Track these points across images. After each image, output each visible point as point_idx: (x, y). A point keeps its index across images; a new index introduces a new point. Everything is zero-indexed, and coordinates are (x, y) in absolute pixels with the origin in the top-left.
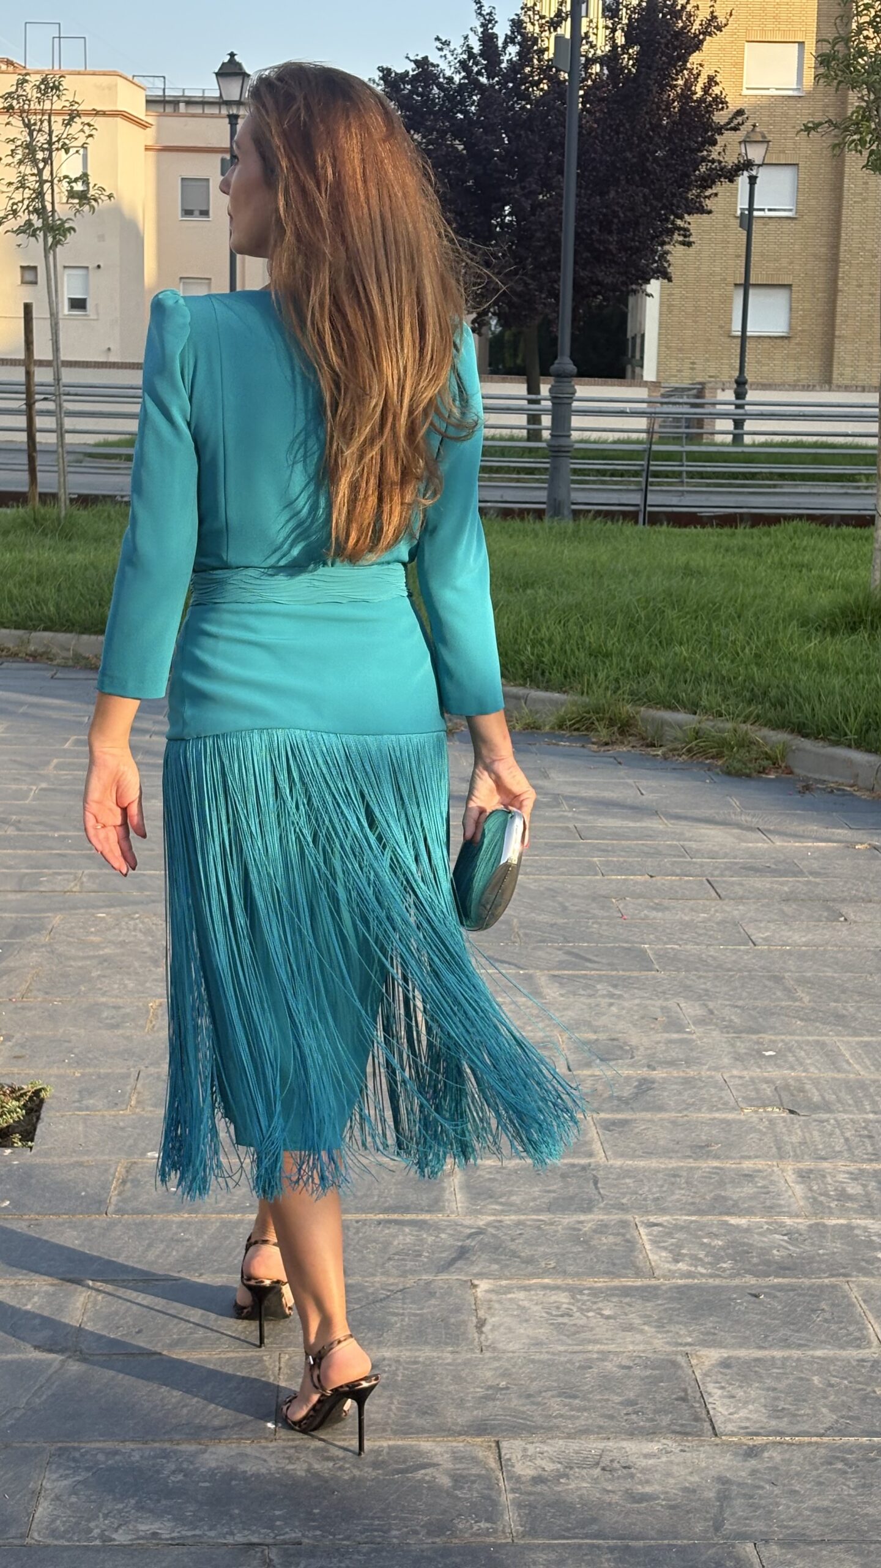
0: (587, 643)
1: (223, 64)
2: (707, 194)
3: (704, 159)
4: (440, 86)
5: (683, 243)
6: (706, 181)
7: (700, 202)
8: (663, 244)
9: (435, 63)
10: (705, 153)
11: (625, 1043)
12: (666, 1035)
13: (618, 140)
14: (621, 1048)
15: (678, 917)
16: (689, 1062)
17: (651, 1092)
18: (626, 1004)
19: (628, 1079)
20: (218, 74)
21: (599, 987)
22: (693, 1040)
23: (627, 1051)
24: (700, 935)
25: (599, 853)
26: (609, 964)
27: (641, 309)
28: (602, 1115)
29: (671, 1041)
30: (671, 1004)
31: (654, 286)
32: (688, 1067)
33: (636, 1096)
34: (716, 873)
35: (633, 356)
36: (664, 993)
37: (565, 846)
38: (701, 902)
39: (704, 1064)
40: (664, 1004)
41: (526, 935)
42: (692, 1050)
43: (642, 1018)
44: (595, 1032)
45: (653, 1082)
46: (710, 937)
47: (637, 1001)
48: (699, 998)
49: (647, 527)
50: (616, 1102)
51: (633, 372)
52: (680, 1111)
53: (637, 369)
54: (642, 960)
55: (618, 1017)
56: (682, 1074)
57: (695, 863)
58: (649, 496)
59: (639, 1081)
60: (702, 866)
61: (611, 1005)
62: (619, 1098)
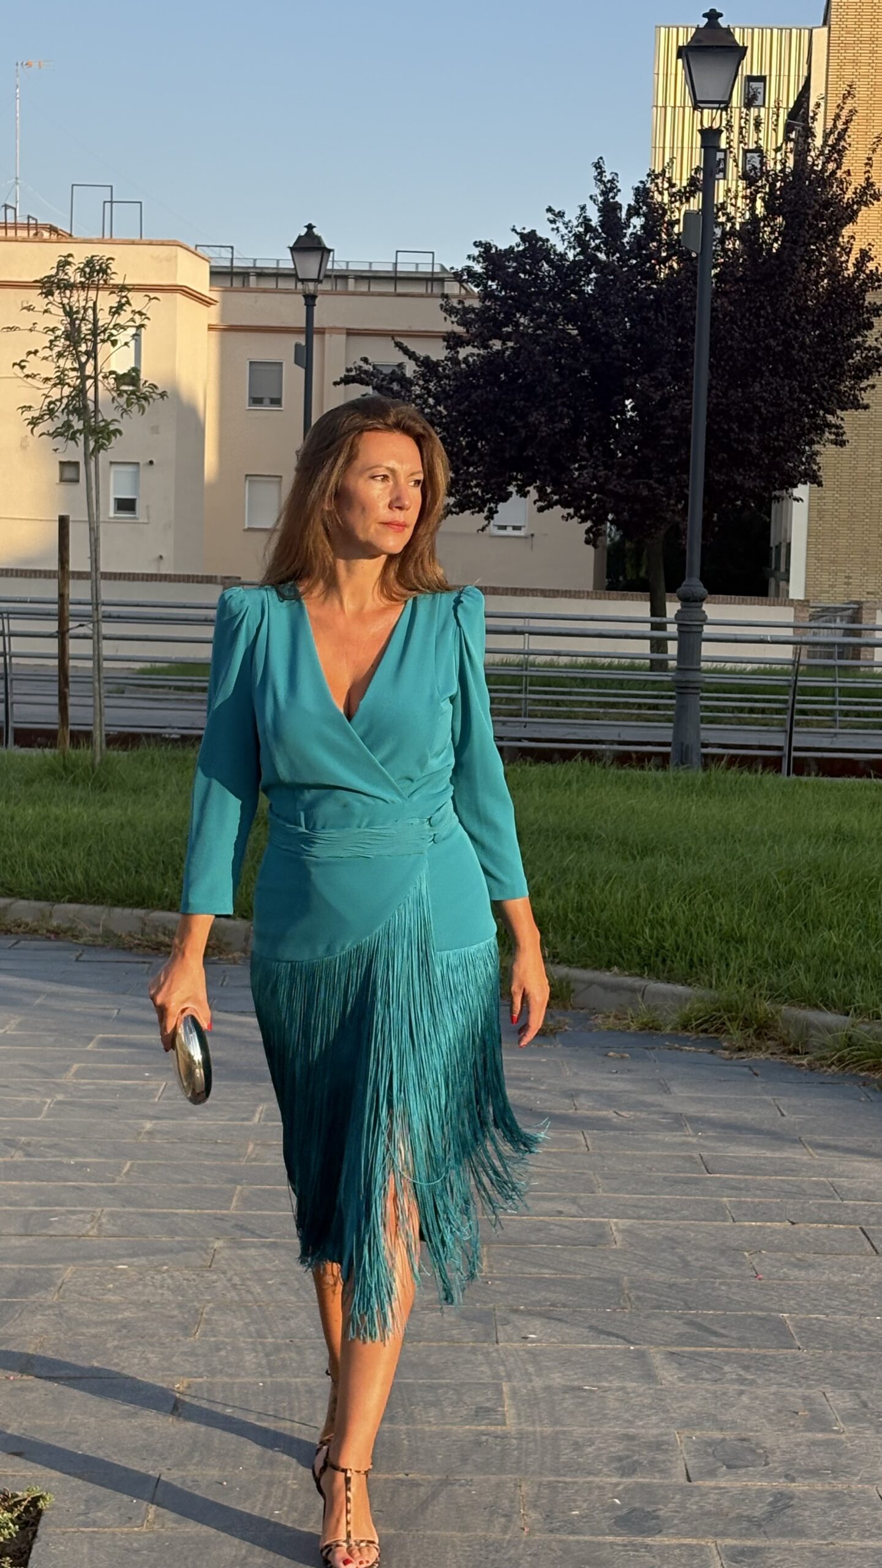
0: (717, 924)
1: (300, 237)
2: (863, 385)
3: (859, 346)
4: (550, 262)
5: (835, 443)
6: (862, 371)
7: (855, 397)
8: (811, 443)
9: (544, 237)
10: (860, 339)
11: (758, 1445)
12: (809, 1435)
13: (759, 325)
14: (753, 1451)
15: (824, 1278)
16: (836, 1471)
17: (789, 1511)
18: (759, 1392)
19: (761, 1492)
20: (292, 249)
21: (727, 1369)
22: (839, 1441)
23: (760, 1455)
24: (852, 1302)
25: (730, 1192)
26: (739, 1339)
27: (787, 516)
28: (729, 1542)
29: (814, 1443)
30: (815, 1393)
31: (802, 491)
32: (835, 1478)
33: (770, 1517)
34: (872, 1220)
35: (778, 568)
36: (806, 1378)
37: (687, 1182)
38: (853, 1257)
39: (855, 1475)
40: (808, 1392)
41: (638, 1298)
42: (840, 1455)
43: (780, 1411)
44: (722, 1430)
45: (791, 1498)
46: (864, 1304)
47: (774, 1389)
48: (850, 1386)
49: (793, 777)
50: (745, 1524)
51: (778, 586)
52: (824, 1538)
53: (782, 584)
54: (780, 1334)
55: (749, 1409)
56: (827, 1487)
57: (847, 1206)
58: (794, 737)
59: (774, 1495)
60: (855, 1210)
61: (741, 1393)
62: (749, 1519)
